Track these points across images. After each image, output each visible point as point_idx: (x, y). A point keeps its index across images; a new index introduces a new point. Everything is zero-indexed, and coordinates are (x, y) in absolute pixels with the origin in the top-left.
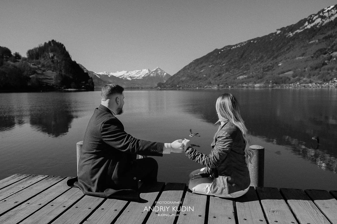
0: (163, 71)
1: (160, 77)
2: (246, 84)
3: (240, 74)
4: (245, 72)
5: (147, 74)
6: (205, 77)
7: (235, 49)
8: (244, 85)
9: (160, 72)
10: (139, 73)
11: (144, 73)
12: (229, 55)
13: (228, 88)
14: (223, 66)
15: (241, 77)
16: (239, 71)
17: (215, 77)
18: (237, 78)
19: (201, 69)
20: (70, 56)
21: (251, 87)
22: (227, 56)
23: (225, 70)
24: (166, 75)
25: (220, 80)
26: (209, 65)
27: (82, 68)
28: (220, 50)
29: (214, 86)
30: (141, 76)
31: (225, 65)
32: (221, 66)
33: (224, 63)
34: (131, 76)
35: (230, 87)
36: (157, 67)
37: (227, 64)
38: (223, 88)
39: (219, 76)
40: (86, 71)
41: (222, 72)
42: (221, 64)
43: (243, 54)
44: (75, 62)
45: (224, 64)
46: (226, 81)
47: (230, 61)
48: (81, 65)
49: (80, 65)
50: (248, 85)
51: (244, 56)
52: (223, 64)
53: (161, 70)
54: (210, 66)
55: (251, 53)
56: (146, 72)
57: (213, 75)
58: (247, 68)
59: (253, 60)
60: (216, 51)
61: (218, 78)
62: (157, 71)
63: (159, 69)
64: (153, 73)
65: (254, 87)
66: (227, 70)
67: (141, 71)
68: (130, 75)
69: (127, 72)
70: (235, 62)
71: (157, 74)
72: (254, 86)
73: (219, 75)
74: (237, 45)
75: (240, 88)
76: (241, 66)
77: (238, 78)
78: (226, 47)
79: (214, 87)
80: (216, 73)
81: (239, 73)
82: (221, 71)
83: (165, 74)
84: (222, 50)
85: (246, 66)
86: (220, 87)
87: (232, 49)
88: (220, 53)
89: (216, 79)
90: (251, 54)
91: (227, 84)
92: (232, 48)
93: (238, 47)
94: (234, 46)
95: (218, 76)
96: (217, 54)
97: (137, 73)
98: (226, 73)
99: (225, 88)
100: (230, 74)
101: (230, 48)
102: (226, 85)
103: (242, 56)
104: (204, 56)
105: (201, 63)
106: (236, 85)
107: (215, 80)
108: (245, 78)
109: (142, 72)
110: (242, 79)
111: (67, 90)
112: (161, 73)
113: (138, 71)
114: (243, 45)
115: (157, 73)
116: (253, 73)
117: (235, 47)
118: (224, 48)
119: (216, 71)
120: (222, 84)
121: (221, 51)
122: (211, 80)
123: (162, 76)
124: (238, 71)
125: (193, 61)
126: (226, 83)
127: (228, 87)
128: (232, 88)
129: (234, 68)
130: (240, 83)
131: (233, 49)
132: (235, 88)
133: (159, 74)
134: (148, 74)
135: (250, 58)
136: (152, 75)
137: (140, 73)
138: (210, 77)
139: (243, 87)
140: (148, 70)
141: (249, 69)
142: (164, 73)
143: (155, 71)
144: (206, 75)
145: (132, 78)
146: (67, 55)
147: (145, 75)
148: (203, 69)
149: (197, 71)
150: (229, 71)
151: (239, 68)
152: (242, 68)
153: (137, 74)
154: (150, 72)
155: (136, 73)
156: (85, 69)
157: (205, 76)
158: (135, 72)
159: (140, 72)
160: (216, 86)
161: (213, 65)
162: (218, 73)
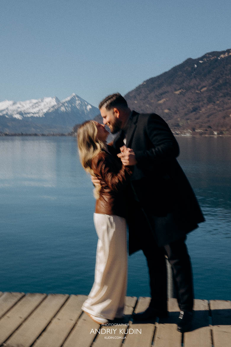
0: (84, 101)
1: (80, 112)
5: (53, 107)
6: (167, 114)
7: (227, 58)
9: (79, 103)
10: (37, 105)
11: (48, 105)
12: (215, 71)
13: (212, 136)
14: (202, 93)
17: (186, 114)
18: (229, 117)
19: (159, 97)
22: (209, 72)
23: (205, 101)
24: (90, 109)
25: (198, 119)
26: (176, 90)
28: (196, 61)
30: (41, 112)
31: (207, 91)
32: (198, 91)
33: (205, 87)
34: (22, 112)
35: (216, 133)
36: (74, 94)
37: (211, 88)
38: (203, 136)
39: (194, 113)
41: (201, 103)
42: (200, 87)
45: (205, 89)
46: (209, 121)
47: (216, 81)
52: (202, 88)
53: (80, 99)
54: (178, 92)
56: (50, 103)
57: (183, 109)
60: (189, 62)
61: (192, 115)
62: (72, 101)
63: (77, 98)
64: (66, 104)
66: (210, 100)
67: (42, 101)
68: (19, 110)
70: (225, 83)
71: (73, 108)
73: (195, 110)
74: (228, 51)
78: (207, 55)
80: (188, 106)
82: (199, 102)
83: (89, 107)
84: (201, 62)
86: (197, 133)
87: (219, 58)
88: (196, 66)
89: (187, 117)
91: (210, 127)
92: (219, 56)
94: (224, 52)
95: (192, 112)
96: (189, 69)
97: (33, 106)
98: (209, 107)
99: (207, 136)
100: (216, 107)
101: (215, 57)
102: (209, 129)
104: (165, 74)
105: (160, 86)
106: (227, 130)
107: (188, 119)
109: (42, 104)
112: (81, 105)
113: (34, 101)
115: (73, 105)
117: (226, 55)
118: (204, 57)
119: (189, 102)
120: (200, 127)
121: (198, 64)
122: (179, 119)
123: (83, 112)
125: (144, 82)
126: (208, 125)
127: (213, 134)
128: (221, 136)
129: (225, 96)
131: (222, 59)
132: (227, 135)
133: (78, 107)
134: (56, 107)
136: (63, 109)
137: (39, 106)
138: (176, 114)
140: (54, 100)
142: (86, 106)
143: (68, 102)
144: (169, 109)
145: (24, 116)
147: (49, 110)
148: (163, 98)
149: (152, 101)
150: (215, 102)
154: (58, 104)
155: (31, 105)
157: (166, 111)
159: (40, 104)
160: (189, 131)
161: (184, 91)
162: (193, 106)
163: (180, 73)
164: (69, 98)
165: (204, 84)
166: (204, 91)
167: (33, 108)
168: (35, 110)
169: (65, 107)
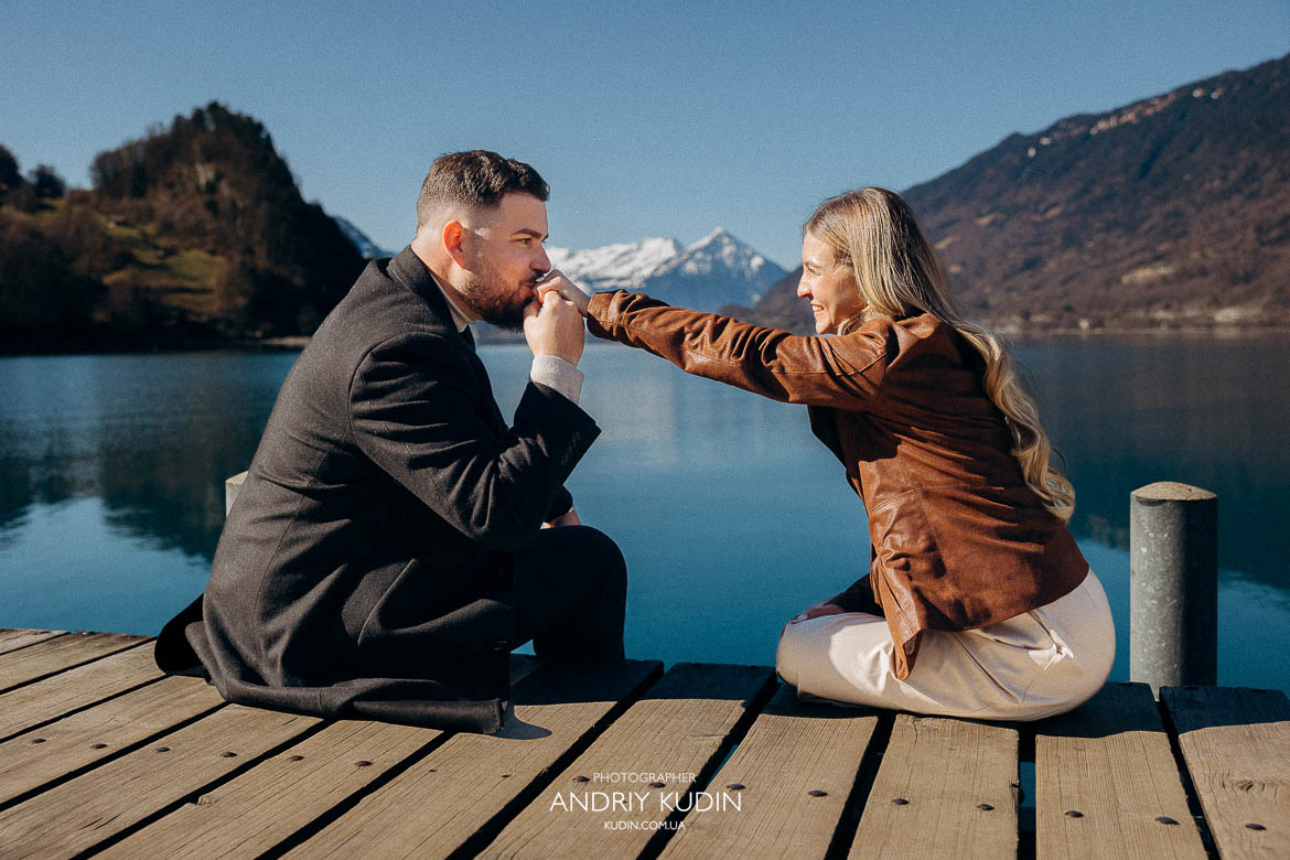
0: (745, 246)
1: (734, 275)
2: (1167, 307)
3: (1137, 258)
4: (1163, 247)
5: (667, 262)
6: (957, 276)
7: (1113, 132)
8: (1161, 314)
9: (731, 254)
10: (626, 258)
11: (654, 258)
12: (1081, 164)
13: (1074, 331)
14: (1050, 221)
15: (1143, 274)
16: (1136, 244)
17: (1006, 277)
18: (1119, 281)
20: (296, 181)
21: (1197, 326)
22: (1068, 167)
23: (1058, 241)
24: (760, 267)
25: (1037, 287)
26: (980, 215)
27: (353, 235)
28: (1033, 140)
29: (1005, 320)
30: (636, 274)
31: (1062, 216)
32: (1037, 218)
33: (1055, 205)
34: (591, 277)
35: (1084, 324)
36: (718, 230)
37: (1072, 207)
38: (1052, 332)
39: (1028, 273)
40: (368, 250)
41: (1045, 249)
42: (1042, 207)
43: (1154, 156)
44: (316, 210)
45: (1054, 212)
46: (1066, 294)
47: (1086, 190)
48: (347, 223)
49: (343, 226)
50: (1181, 315)
51: (1156, 169)
52: (1047, 210)
53: (734, 241)
54: (985, 221)
55: (1192, 150)
56: (660, 251)
57: (999, 264)
58: (1175, 228)
59: (1207, 186)
60: (1015, 143)
61: (1024, 280)
62: (714, 246)
63: (726, 240)
64: (699, 255)
65: (1211, 325)
66: (1070, 240)
67: (639, 249)
68: (583, 271)
69: (571, 256)
70: (1110, 196)
71: (718, 264)
72: (1212, 319)
73: (1031, 264)
74: (1118, 112)
75: (1136, 331)
76: (1143, 220)
77: (1126, 279)
78: (1063, 125)
79: (1003, 326)
80: (1012, 255)
81: (1133, 254)
82: (1038, 244)
83: (757, 262)
84: (1045, 141)
85: (1167, 216)
86: (1034, 325)
87: (1093, 132)
88: (1032, 152)
89: (1010, 283)
90: (1196, 157)
91: (1068, 309)
92: (1092, 127)
93: (1128, 124)
94: (1106, 116)
95: (1022, 270)
96: (1016, 161)
97: (616, 260)
98: (1066, 257)
99: (1061, 331)
100: (1086, 257)
101: (1082, 129)
102: (1066, 314)
103: (1145, 170)
104: (953, 173)
106: (1117, 316)
107: (1010, 290)
108: (1165, 279)
109: (640, 255)
110: (1150, 285)
111: (276, 342)
112: (737, 258)
113: (620, 248)
114: (1149, 112)
115: (717, 256)
116: (1204, 256)
117: (1113, 122)
118: (1055, 128)
119: (1015, 246)
120: (1044, 309)
121: (1039, 148)
122: (987, 290)
123: (741, 273)
124: (1128, 244)
126: (1063, 302)
127: (1076, 325)
128: (1098, 331)
129: (1110, 227)
130: (1137, 305)
131: (1102, 134)
132: (1113, 329)
133: (729, 262)
134: (674, 263)
135: (1187, 177)
136: (691, 267)
137: (631, 260)
138: (979, 275)
139: (1154, 323)
140: (670, 244)
141: (1185, 233)
142: (749, 258)
143: (706, 250)
144: (963, 264)
145: (597, 285)
146: (277, 176)
147: (655, 270)
150: (1081, 245)
151: (1131, 228)
152: (1147, 225)
153: (620, 261)
154: (679, 255)
155: (612, 257)
156: (365, 239)
157: (955, 269)
158: (612, 252)
159: (632, 255)
160: (1017, 319)
161: (1001, 217)
162: (1023, 256)
163: (990, 172)
164: (705, 241)
165: (1053, 198)
166: (1054, 218)
167: (617, 266)
168: (624, 271)
169: (698, 262)
